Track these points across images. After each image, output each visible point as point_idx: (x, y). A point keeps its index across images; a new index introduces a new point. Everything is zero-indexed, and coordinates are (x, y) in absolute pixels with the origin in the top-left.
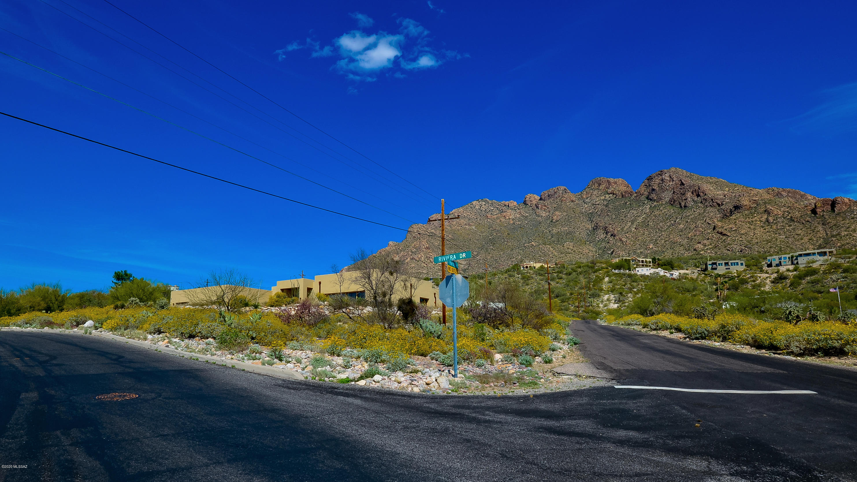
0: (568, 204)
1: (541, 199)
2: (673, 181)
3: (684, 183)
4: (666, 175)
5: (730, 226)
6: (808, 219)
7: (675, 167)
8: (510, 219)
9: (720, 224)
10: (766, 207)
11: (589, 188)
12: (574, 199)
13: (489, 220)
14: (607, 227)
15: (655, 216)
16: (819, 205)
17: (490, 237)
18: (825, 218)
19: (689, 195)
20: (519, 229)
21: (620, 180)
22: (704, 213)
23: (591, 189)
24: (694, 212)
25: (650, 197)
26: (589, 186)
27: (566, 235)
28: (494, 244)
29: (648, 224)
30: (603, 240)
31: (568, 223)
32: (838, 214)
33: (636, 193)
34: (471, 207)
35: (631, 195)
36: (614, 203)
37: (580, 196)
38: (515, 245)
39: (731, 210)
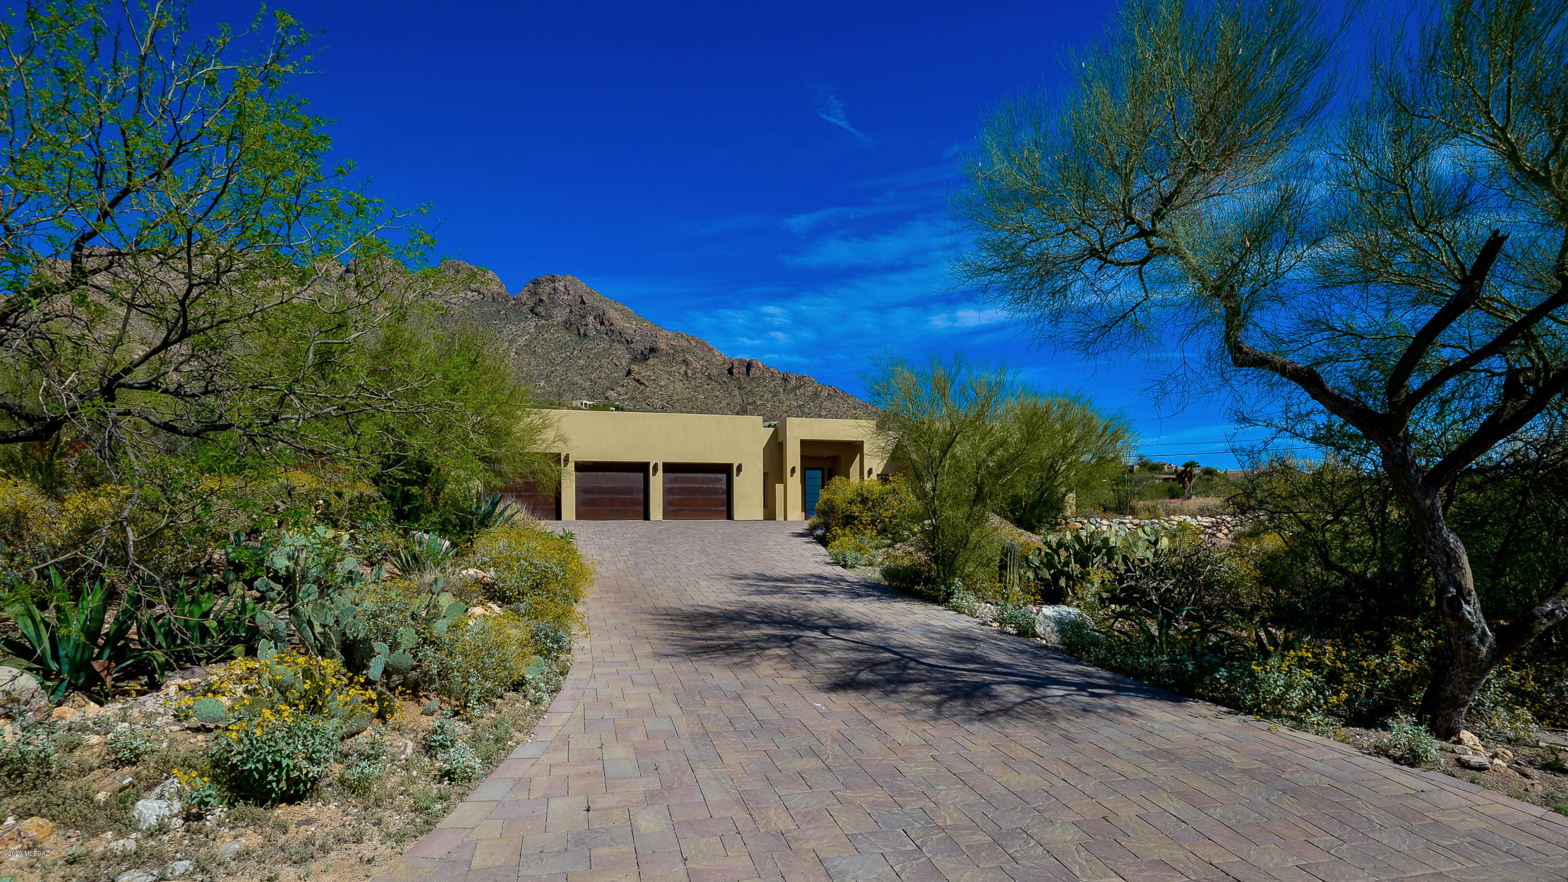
1: (349, 271)
3: (585, 301)
4: (561, 283)
5: (648, 373)
6: (725, 379)
7: (573, 275)
9: (635, 367)
10: (684, 356)
15: (545, 341)
16: (736, 365)
18: (741, 381)
19: (590, 319)
22: (610, 349)
24: (598, 345)
25: (536, 310)
29: (535, 351)
32: (753, 379)
33: (514, 299)
35: (506, 301)
36: (480, 307)
37: (424, 283)
39: (642, 352)
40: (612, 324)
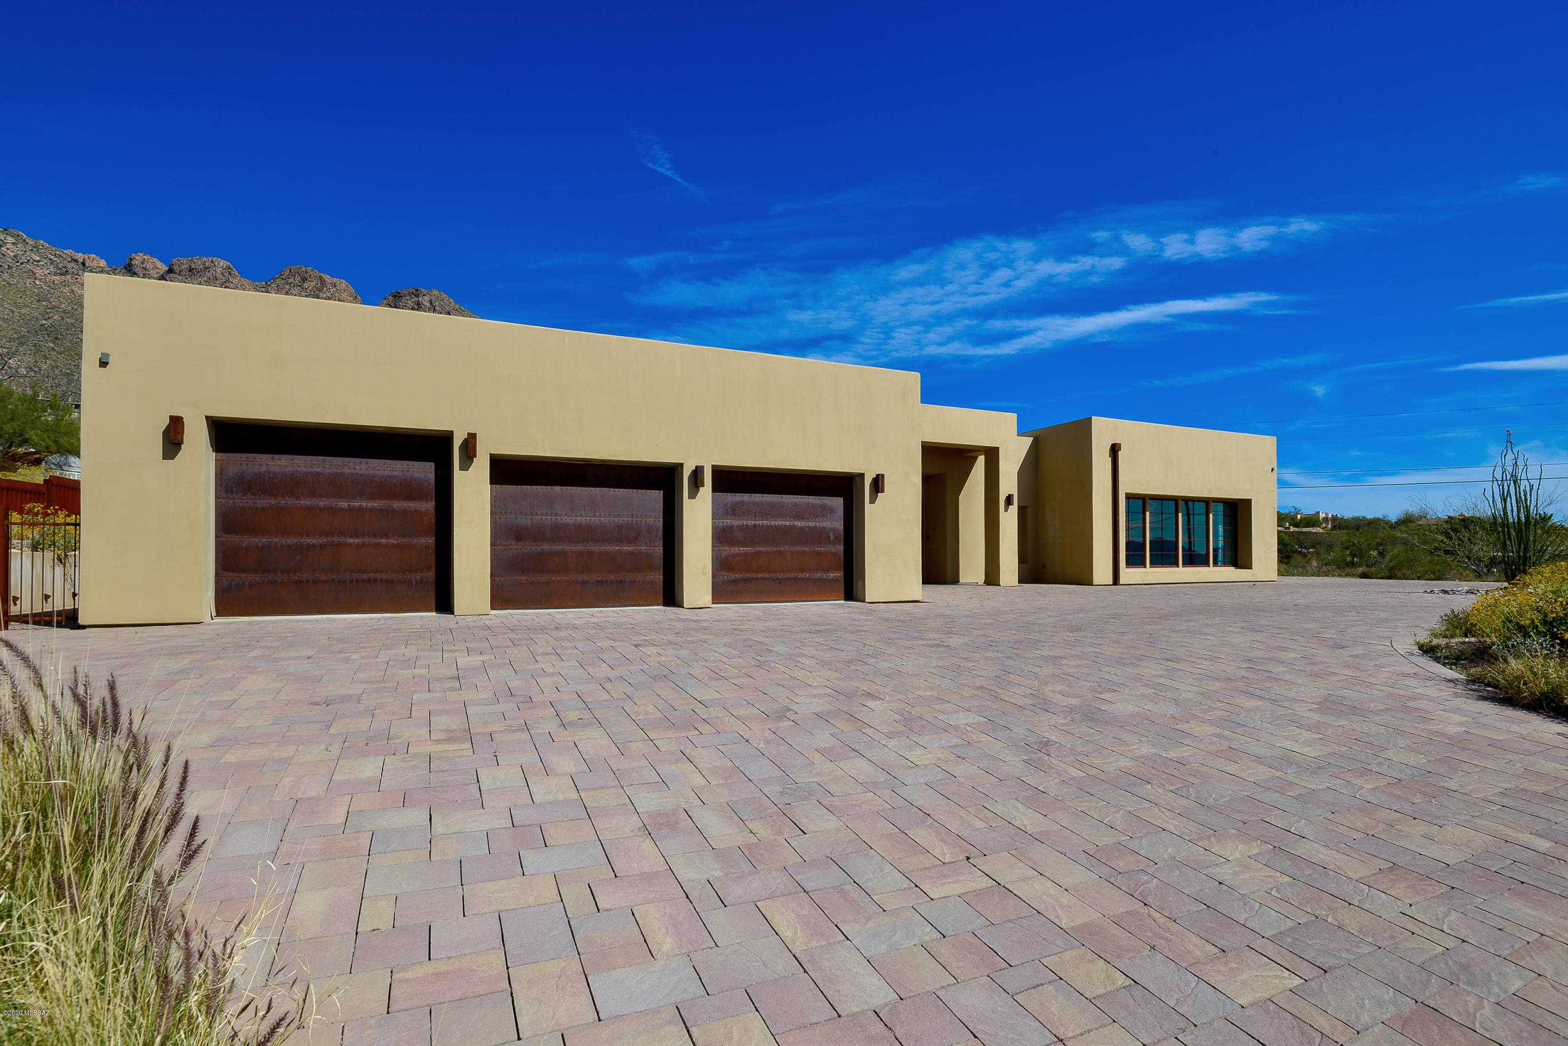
1: (171, 271)
2: (435, 310)
11: (282, 279)
13: (38, 282)
21: (343, 284)
23: (287, 283)
26: (284, 277)
37: (264, 289)
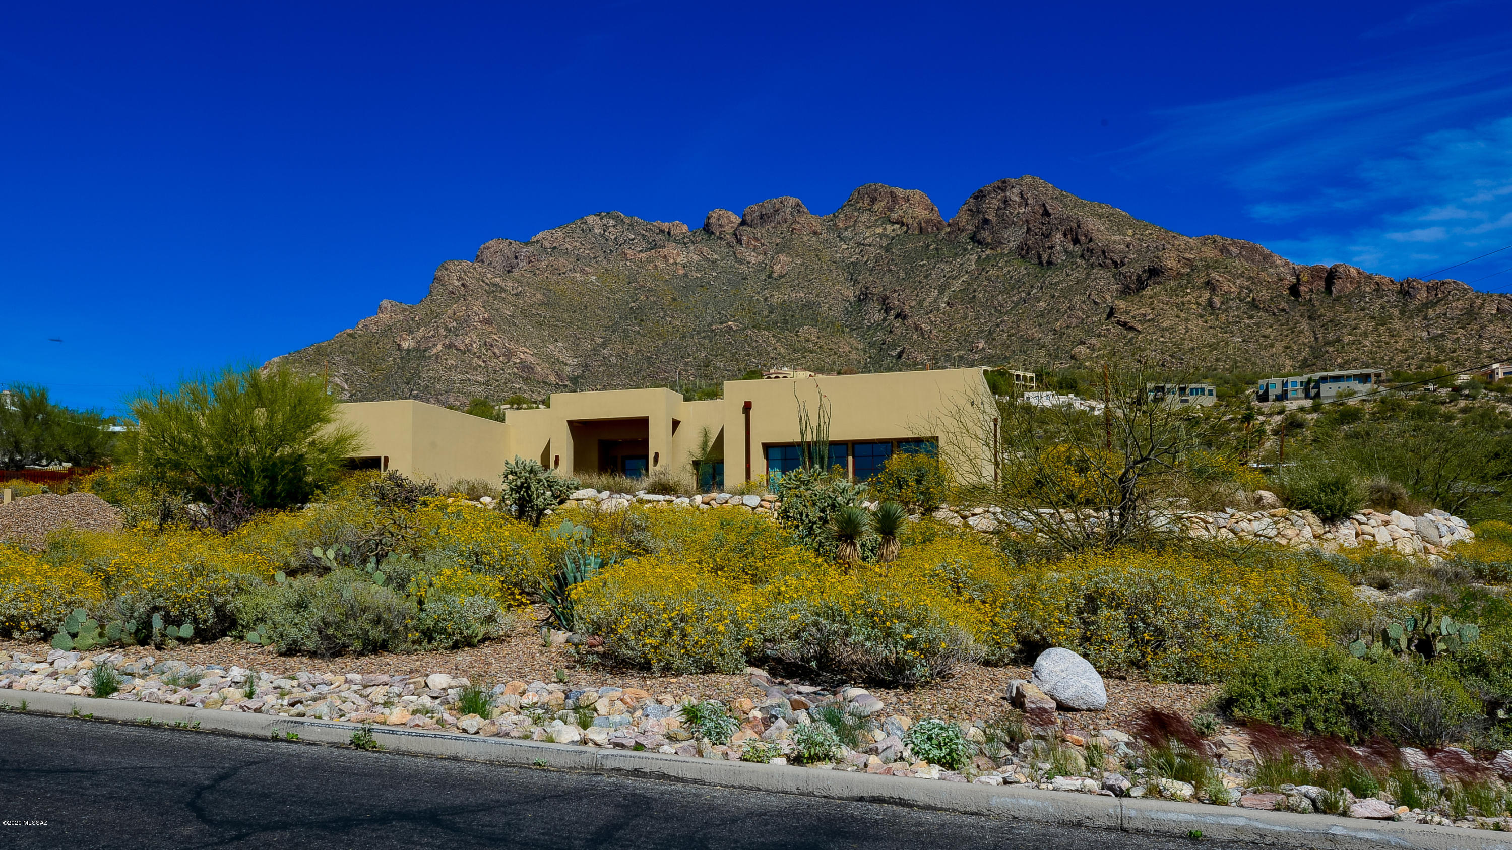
0: (805, 239)
1: (743, 223)
2: (1027, 204)
3: (1051, 211)
4: (1014, 190)
5: (1143, 311)
6: (1283, 305)
7: (1033, 174)
8: (676, 264)
9: (1121, 304)
10: (1208, 275)
11: (851, 205)
12: (819, 229)
13: (628, 264)
14: (888, 298)
15: (989, 279)
16: (1305, 279)
17: (633, 304)
18: (1313, 306)
19: (1058, 238)
20: (699, 288)
21: (917, 195)
22: (1086, 279)
23: (856, 210)
24: (1068, 275)
25: (978, 237)
26: (852, 202)
27: (802, 310)
28: (642, 321)
29: (974, 297)
30: (878, 325)
31: (807, 283)
32: (1338, 299)
33: (949, 225)
34: (582, 230)
35: (938, 229)
36: (902, 245)
37: (831, 223)
38: (689, 327)
39: (1139, 276)
40: (1091, 240)
